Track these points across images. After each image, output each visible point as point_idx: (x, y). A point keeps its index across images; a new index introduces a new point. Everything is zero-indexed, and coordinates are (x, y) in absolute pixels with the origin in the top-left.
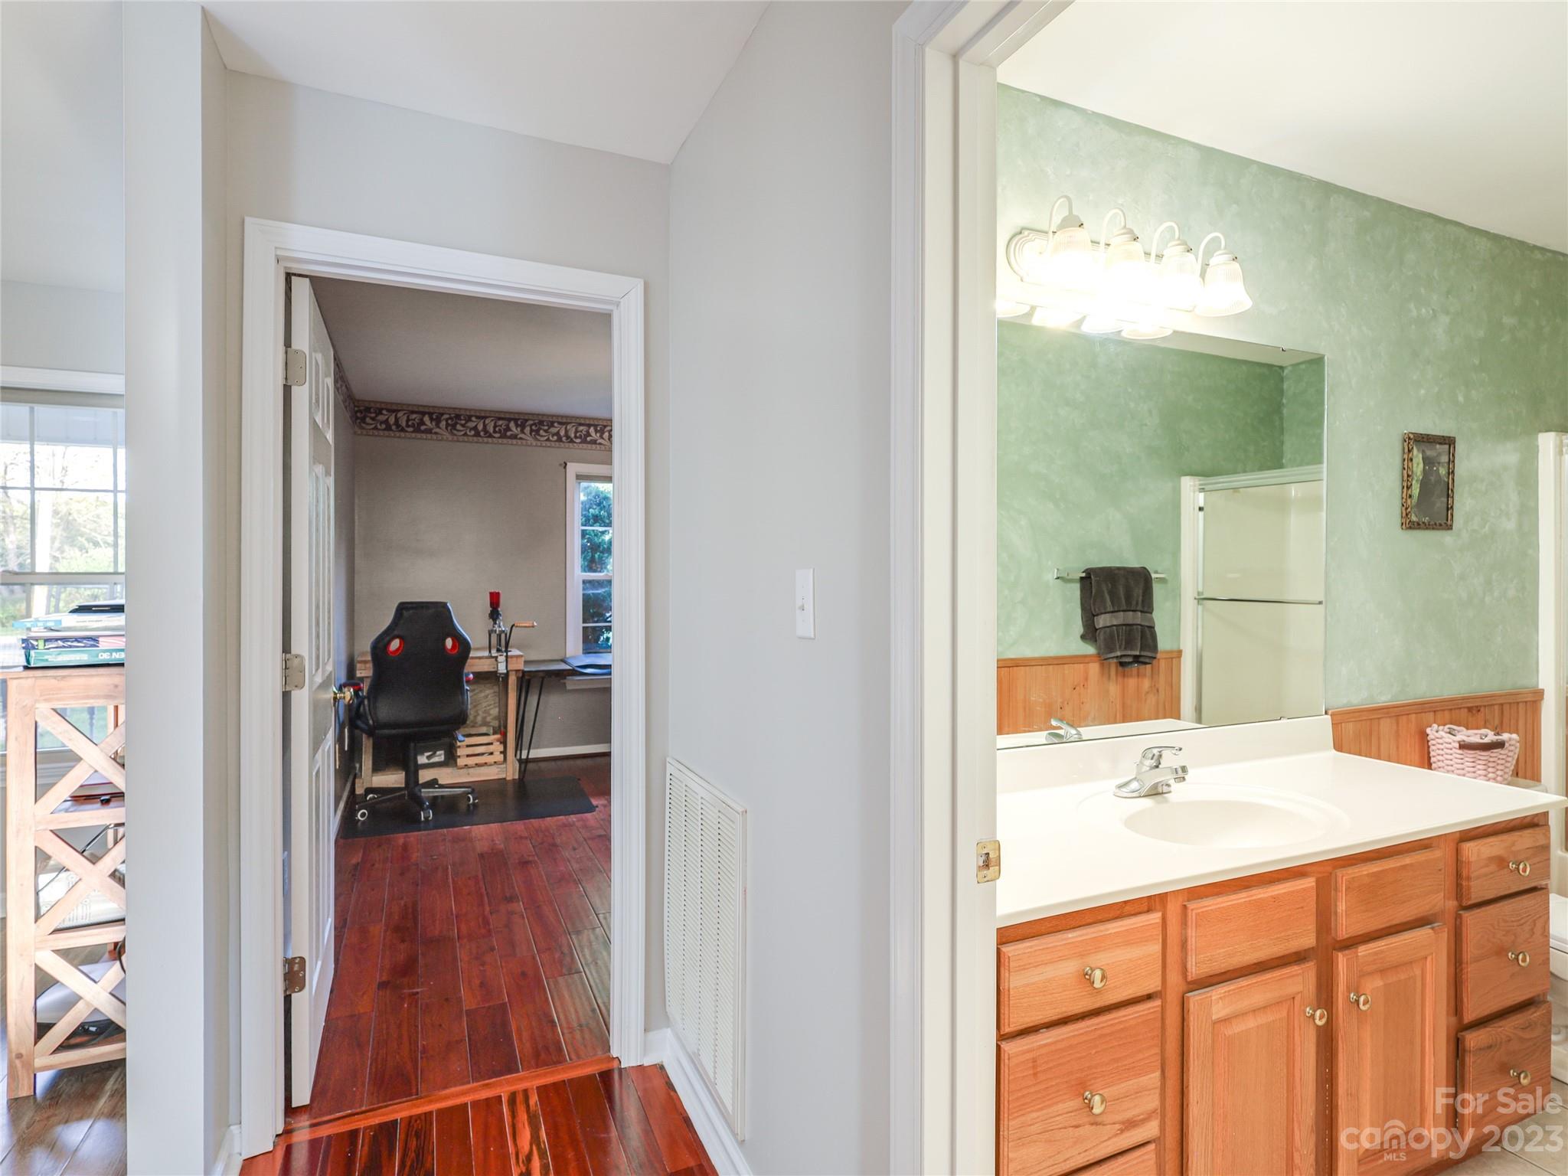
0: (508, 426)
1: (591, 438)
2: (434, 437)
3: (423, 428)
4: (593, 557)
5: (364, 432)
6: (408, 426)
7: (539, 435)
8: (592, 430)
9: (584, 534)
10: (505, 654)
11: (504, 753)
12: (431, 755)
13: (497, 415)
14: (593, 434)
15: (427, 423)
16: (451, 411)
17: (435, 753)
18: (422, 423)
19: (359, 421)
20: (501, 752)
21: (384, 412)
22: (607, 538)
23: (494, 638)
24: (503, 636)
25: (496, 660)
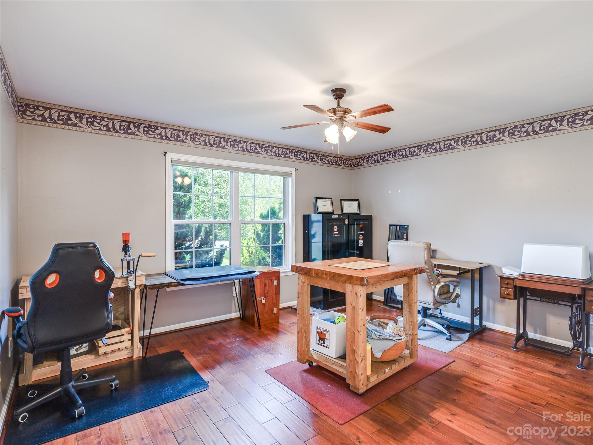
0: (129, 126)
1: (180, 138)
2: (78, 129)
3: (70, 122)
4: (179, 210)
5: (25, 121)
6: (58, 120)
7: (149, 134)
8: (181, 133)
9: (174, 196)
10: (134, 275)
11: (132, 340)
12: (79, 348)
13: (122, 119)
14: (181, 136)
15: (72, 119)
16: (90, 113)
17: (82, 345)
18: (69, 119)
19: (20, 113)
20: (129, 340)
21: (41, 108)
22: (187, 199)
23: (125, 263)
24: (131, 263)
25: (127, 280)
